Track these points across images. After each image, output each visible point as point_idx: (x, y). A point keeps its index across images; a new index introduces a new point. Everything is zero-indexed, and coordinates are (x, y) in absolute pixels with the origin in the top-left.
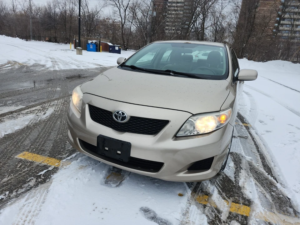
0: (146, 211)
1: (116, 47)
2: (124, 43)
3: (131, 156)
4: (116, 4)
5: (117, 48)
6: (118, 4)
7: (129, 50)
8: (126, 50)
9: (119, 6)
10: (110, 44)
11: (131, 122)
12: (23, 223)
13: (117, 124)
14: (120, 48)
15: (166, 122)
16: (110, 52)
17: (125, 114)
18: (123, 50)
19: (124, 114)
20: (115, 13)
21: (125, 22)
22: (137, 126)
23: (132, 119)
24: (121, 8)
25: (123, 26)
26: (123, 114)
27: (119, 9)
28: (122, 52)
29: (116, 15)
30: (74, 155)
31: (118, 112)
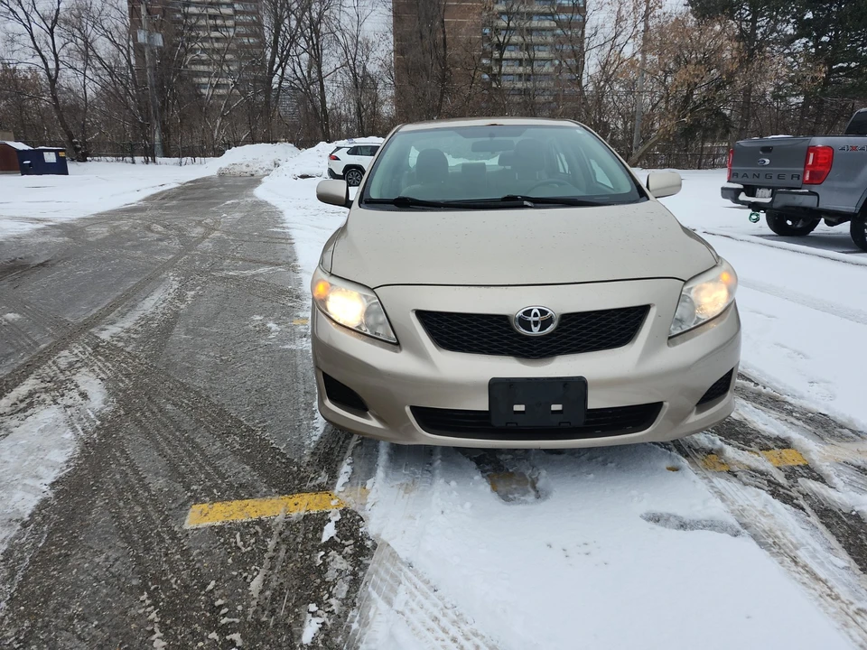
0: (656, 519)
1: (46, 154)
2: (71, 137)
3: (589, 408)
4: (14, 12)
5: (50, 158)
6: (19, 10)
7: (96, 158)
8: (85, 160)
9: (22, 16)
10: (20, 146)
11: (565, 327)
12: (456, 645)
13: (526, 342)
14: (62, 154)
15: (644, 310)
16: (26, 171)
17: (550, 312)
18: (73, 160)
19: (547, 312)
20: (12, 41)
21: (58, 69)
22: (583, 335)
23: (564, 321)
24: (33, 24)
25: (53, 81)
26: (543, 312)
27: (24, 25)
28: (71, 166)
29: (17, 47)
30: (346, 469)
31: (528, 313)
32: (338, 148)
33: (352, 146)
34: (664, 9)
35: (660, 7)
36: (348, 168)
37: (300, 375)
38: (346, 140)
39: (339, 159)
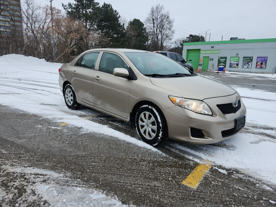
30: (191, 158)
35: (60, 13)
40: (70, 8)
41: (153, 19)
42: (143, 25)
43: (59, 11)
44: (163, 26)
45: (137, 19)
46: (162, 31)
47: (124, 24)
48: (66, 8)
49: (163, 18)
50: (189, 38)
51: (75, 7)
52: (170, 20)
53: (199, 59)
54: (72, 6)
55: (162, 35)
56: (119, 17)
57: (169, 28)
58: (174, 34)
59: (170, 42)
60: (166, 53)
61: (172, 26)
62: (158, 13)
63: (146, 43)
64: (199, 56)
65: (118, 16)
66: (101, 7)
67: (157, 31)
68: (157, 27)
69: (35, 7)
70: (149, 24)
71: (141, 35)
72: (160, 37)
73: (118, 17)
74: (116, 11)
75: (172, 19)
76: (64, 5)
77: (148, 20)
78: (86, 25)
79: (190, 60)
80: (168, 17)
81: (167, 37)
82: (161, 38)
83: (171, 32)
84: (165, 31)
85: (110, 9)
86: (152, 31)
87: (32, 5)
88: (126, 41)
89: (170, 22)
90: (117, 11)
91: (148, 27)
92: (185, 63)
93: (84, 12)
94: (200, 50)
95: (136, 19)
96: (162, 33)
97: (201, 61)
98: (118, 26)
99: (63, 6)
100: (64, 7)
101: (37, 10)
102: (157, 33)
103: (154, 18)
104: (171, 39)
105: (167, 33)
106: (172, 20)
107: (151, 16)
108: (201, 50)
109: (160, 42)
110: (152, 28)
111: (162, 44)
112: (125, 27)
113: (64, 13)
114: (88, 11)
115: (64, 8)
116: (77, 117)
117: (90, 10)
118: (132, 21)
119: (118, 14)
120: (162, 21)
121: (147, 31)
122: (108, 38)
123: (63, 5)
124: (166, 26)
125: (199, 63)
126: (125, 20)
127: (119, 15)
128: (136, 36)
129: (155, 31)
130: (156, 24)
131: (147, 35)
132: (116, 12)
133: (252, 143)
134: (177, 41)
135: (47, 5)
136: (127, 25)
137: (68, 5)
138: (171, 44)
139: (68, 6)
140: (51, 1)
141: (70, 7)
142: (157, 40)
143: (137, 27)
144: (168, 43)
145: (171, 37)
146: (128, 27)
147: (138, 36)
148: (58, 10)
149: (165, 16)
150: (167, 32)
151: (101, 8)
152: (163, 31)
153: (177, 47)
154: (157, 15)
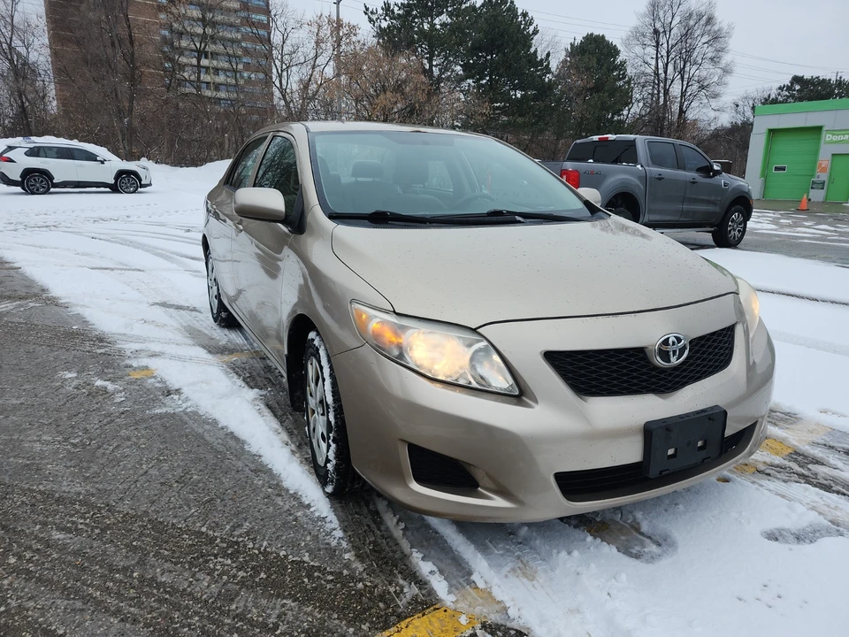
17: (683, 339)
26: (679, 340)
30: (425, 568)
31: (666, 342)
32: (10, 148)
33: (32, 146)
34: (359, 37)
35: (355, 35)
36: (28, 173)
37: (221, 448)
38: (21, 138)
39: (14, 162)
40: (387, 18)
41: (656, 32)
42: (614, 51)
43: (353, 29)
44: (690, 52)
45: (596, 33)
46: (687, 69)
47: (548, 55)
48: (374, 17)
49: (692, 23)
50: (789, 88)
51: (401, 12)
52: (716, 28)
53: (815, 162)
54: (393, 11)
55: (685, 83)
56: (536, 32)
57: (712, 59)
58: (728, 79)
59: (714, 103)
60: (634, 140)
61: (722, 50)
62: (675, 8)
63: (625, 112)
64: (816, 153)
65: (531, 29)
66: (478, 5)
67: (666, 72)
68: (668, 57)
69: (291, 23)
70: (638, 50)
71: (606, 88)
72: (676, 90)
73: (531, 32)
74: (525, 15)
75: (725, 26)
76: (370, 10)
77: (637, 35)
78: (431, 66)
79: (777, 169)
80: (710, 20)
81: (702, 87)
82: (682, 93)
83: (719, 71)
84: (695, 67)
85: (509, 9)
86: (649, 71)
87: (283, 19)
88: (553, 108)
89: (716, 38)
90: (530, 15)
91: (636, 58)
92: (714, 176)
93: (426, 26)
94: (818, 129)
95: (592, 34)
96: (686, 76)
97: (823, 170)
98: (529, 61)
99: (366, 14)
100: (369, 17)
101: (295, 30)
102: (666, 79)
103: (658, 25)
104: (715, 96)
105: (704, 73)
106: (726, 28)
107: (648, 20)
108: (824, 129)
109: (675, 108)
110: (650, 61)
111: (685, 112)
112: (554, 64)
113: (366, 34)
114: (437, 21)
115: (371, 20)
116: (202, 353)
117: (444, 18)
118: (578, 41)
119: (531, 24)
120: (687, 34)
121: (630, 71)
122: (492, 101)
123: (367, 9)
124: (702, 48)
125: (813, 176)
126: (557, 39)
127: (534, 25)
128: (591, 89)
129: (661, 71)
130: (665, 45)
131: (629, 85)
132: (525, 18)
133: (773, 536)
134: (740, 103)
135: (319, 15)
136: (562, 58)
137: (382, 9)
138: (717, 113)
139: (380, 11)
140: (338, 3)
141: (387, 15)
142: (665, 99)
143: (595, 60)
144: (704, 110)
145: (717, 89)
146: (564, 62)
147: (597, 89)
148: (349, 26)
149: (700, 17)
150: (706, 71)
151: (479, 8)
152: (691, 70)
153: (739, 122)
154: (669, 15)
